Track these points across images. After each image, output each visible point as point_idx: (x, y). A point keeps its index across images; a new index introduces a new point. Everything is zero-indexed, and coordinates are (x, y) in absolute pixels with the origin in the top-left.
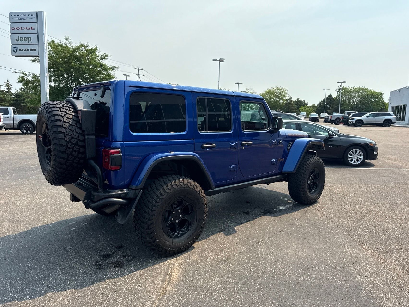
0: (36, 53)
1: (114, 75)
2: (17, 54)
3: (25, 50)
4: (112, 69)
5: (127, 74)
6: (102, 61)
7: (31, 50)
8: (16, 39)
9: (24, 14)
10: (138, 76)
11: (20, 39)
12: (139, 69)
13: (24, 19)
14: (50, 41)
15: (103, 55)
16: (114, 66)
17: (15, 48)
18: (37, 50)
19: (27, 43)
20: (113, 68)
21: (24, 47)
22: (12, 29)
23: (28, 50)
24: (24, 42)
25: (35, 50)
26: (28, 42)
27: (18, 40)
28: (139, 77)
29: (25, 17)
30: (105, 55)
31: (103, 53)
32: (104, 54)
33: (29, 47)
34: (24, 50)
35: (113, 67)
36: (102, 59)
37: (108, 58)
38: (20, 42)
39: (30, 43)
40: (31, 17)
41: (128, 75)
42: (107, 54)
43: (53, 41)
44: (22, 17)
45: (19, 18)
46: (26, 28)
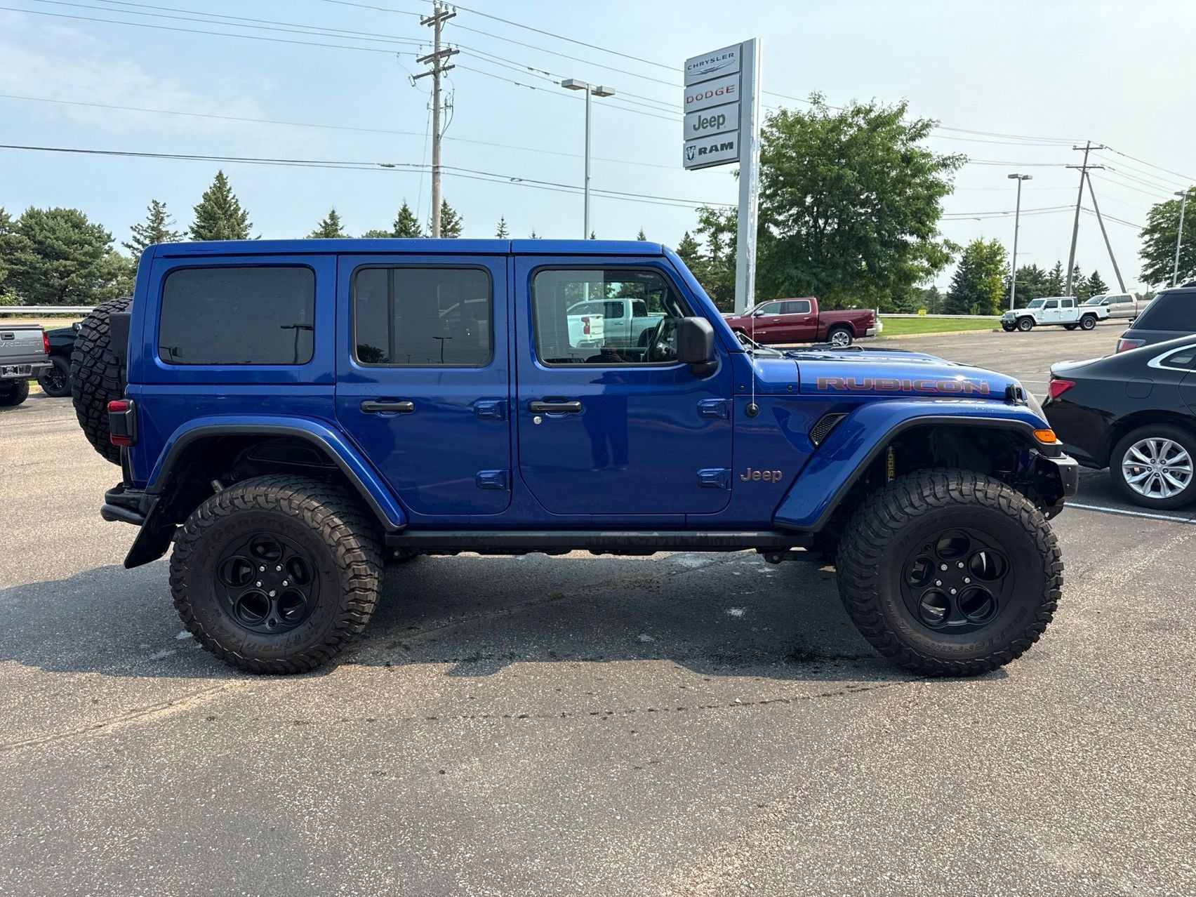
0: (731, 153)
1: (950, 183)
2: (694, 163)
3: (711, 151)
4: (945, 165)
5: (1022, 173)
6: (911, 143)
7: (724, 146)
8: (694, 126)
9: (712, 57)
10: (1084, 172)
11: (702, 124)
12: (1088, 149)
13: (712, 70)
14: (776, 113)
15: (914, 127)
16: (951, 155)
17: (691, 147)
18: (735, 145)
19: (715, 130)
20: (948, 162)
21: (707, 143)
22: (687, 101)
23: (717, 150)
24: (710, 130)
25: (731, 145)
26: (718, 128)
27: (697, 126)
28: (1087, 173)
29: (715, 64)
30: (920, 124)
31: (916, 121)
32: (916, 124)
33: (719, 141)
34: (708, 151)
35: (949, 158)
36: (913, 139)
37: (932, 131)
38: (702, 132)
39: (722, 129)
40: (728, 59)
41: (1025, 174)
42: (926, 120)
43: (784, 113)
44: (710, 66)
45: (702, 70)
46: (716, 94)
